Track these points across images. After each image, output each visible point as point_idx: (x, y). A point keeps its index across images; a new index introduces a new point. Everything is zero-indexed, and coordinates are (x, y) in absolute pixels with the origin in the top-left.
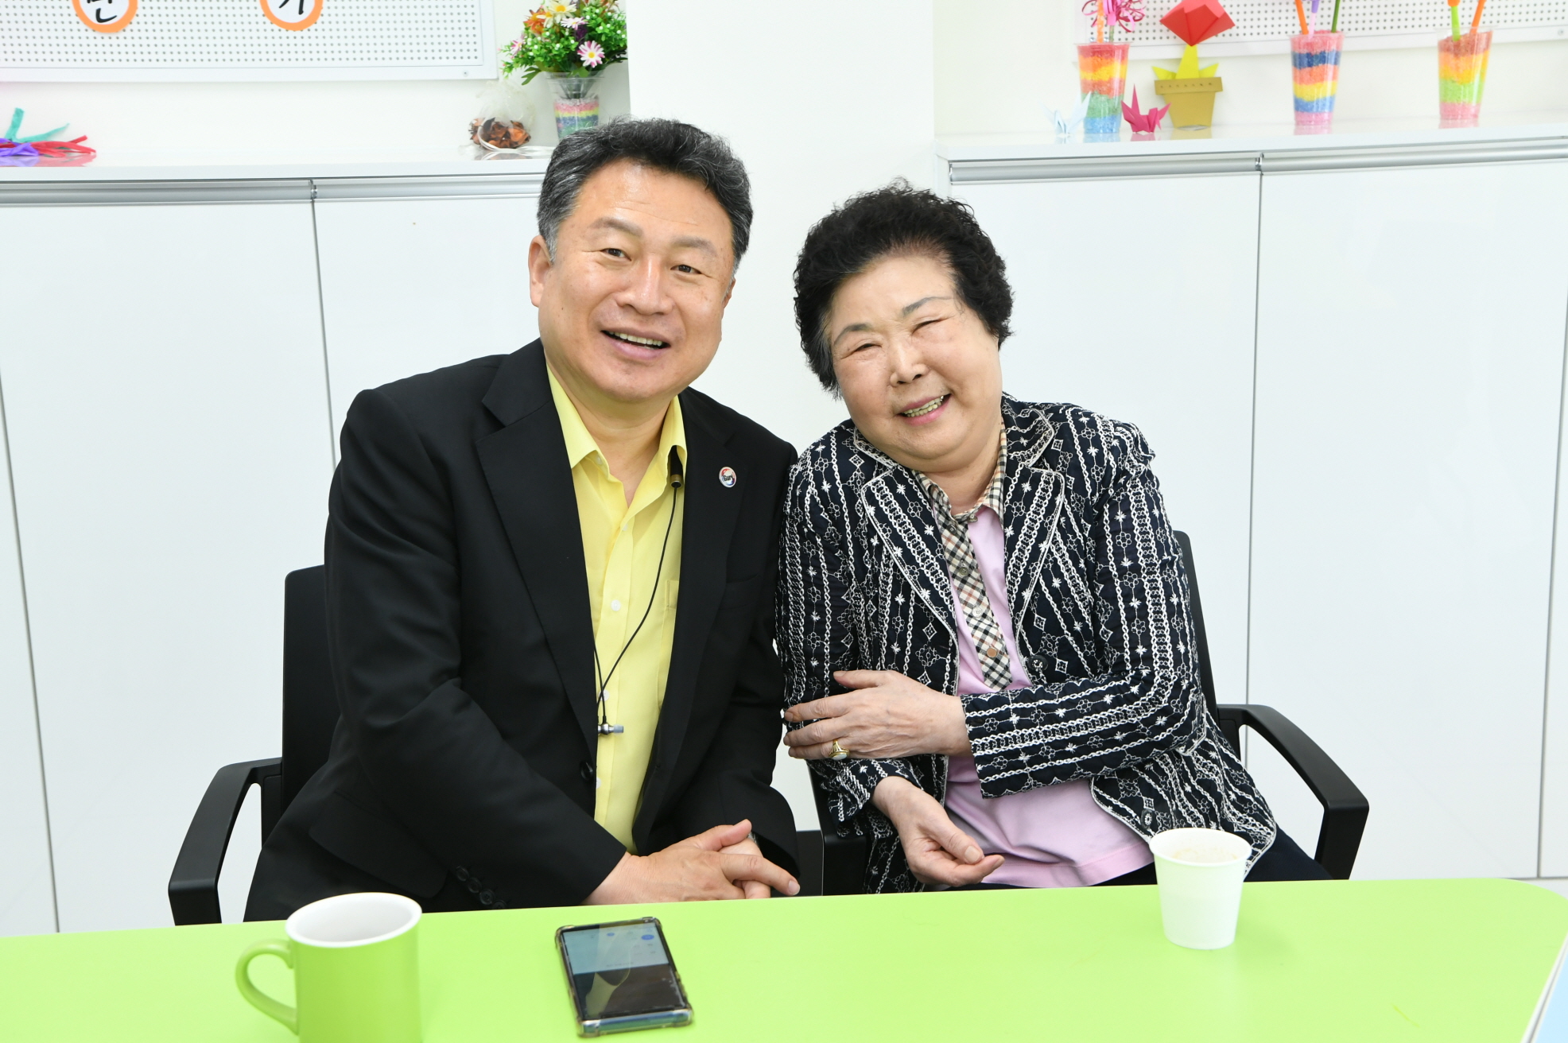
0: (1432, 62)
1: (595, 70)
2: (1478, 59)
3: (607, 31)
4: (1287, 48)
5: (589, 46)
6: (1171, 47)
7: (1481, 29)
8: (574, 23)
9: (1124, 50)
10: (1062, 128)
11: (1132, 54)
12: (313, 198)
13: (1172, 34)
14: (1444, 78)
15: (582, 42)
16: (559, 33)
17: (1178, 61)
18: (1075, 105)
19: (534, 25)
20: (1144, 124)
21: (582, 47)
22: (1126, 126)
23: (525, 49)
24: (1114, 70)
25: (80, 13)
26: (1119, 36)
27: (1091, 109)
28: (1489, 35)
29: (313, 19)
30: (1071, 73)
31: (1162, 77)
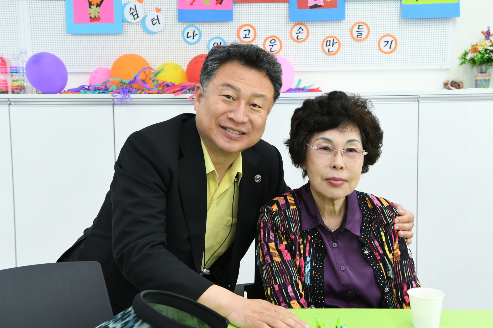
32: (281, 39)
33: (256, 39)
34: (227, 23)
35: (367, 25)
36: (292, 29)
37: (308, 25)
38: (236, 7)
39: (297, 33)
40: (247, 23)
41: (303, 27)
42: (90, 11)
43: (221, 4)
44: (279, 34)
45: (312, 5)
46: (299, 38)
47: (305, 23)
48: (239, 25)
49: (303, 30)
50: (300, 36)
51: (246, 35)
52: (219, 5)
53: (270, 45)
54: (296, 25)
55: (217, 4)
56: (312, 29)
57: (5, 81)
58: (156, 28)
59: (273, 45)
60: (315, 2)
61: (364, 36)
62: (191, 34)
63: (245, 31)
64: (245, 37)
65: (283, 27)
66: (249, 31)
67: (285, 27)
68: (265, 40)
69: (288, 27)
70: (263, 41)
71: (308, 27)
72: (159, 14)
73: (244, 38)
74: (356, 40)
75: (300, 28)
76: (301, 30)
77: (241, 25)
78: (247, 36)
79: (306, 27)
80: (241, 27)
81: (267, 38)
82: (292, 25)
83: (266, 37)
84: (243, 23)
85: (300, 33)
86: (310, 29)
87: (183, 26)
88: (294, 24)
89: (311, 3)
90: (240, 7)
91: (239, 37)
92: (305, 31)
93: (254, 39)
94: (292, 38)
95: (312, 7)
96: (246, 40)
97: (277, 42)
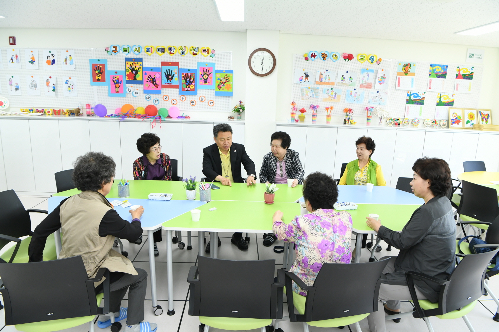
0: (326, 117)
1: (241, 112)
2: (330, 117)
3: (243, 108)
4: (312, 114)
6: (300, 113)
7: (331, 114)
8: (240, 107)
9: (295, 113)
10: (288, 121)
11: (296, 114)
12: (213, 124)
14: (327, 119)
15: (240, 109)
16: (238, 108)
17: (301, 115)
18: (290, 118)
19: (236, 107)
20: (297, 121)
22: (295, 121)
23: (235, 110)
24: (294, 115)
25: (191, 104)
26: (295, 112)
27: (291, 119)
28: (331, 115)
29: (213, 105)
30: (290, 115)
31: (299, 116)
34: (160, 94)
35: (204, 97)
38: (162, 89)
40: (166, 94)
41: (184, 97)
42: (116, 89)
44: (176, 98)
50: (183, 99)
51: (165, 98)
55: (156, 88)
56: (187, 97)
57: (90, 111)
58: (137, 95)
59: (174, 102)
61: (203, 100)
62: (148, 97)
66: (167, 97)
69: (179, 96)
72: (138, 91)
74: (201, 101)
79: (185, 96)
80: (164, 96)
81: (172, 100)
84: (164, 94)
87: (145, 95)
88: (181, 95)
90: (164, 89)
91: (163, 99)
92: (185, 98)
93: (168, 100)
94: (181, 100)
95: (186, 90)
96: (165, 100)
97: (176, 101)
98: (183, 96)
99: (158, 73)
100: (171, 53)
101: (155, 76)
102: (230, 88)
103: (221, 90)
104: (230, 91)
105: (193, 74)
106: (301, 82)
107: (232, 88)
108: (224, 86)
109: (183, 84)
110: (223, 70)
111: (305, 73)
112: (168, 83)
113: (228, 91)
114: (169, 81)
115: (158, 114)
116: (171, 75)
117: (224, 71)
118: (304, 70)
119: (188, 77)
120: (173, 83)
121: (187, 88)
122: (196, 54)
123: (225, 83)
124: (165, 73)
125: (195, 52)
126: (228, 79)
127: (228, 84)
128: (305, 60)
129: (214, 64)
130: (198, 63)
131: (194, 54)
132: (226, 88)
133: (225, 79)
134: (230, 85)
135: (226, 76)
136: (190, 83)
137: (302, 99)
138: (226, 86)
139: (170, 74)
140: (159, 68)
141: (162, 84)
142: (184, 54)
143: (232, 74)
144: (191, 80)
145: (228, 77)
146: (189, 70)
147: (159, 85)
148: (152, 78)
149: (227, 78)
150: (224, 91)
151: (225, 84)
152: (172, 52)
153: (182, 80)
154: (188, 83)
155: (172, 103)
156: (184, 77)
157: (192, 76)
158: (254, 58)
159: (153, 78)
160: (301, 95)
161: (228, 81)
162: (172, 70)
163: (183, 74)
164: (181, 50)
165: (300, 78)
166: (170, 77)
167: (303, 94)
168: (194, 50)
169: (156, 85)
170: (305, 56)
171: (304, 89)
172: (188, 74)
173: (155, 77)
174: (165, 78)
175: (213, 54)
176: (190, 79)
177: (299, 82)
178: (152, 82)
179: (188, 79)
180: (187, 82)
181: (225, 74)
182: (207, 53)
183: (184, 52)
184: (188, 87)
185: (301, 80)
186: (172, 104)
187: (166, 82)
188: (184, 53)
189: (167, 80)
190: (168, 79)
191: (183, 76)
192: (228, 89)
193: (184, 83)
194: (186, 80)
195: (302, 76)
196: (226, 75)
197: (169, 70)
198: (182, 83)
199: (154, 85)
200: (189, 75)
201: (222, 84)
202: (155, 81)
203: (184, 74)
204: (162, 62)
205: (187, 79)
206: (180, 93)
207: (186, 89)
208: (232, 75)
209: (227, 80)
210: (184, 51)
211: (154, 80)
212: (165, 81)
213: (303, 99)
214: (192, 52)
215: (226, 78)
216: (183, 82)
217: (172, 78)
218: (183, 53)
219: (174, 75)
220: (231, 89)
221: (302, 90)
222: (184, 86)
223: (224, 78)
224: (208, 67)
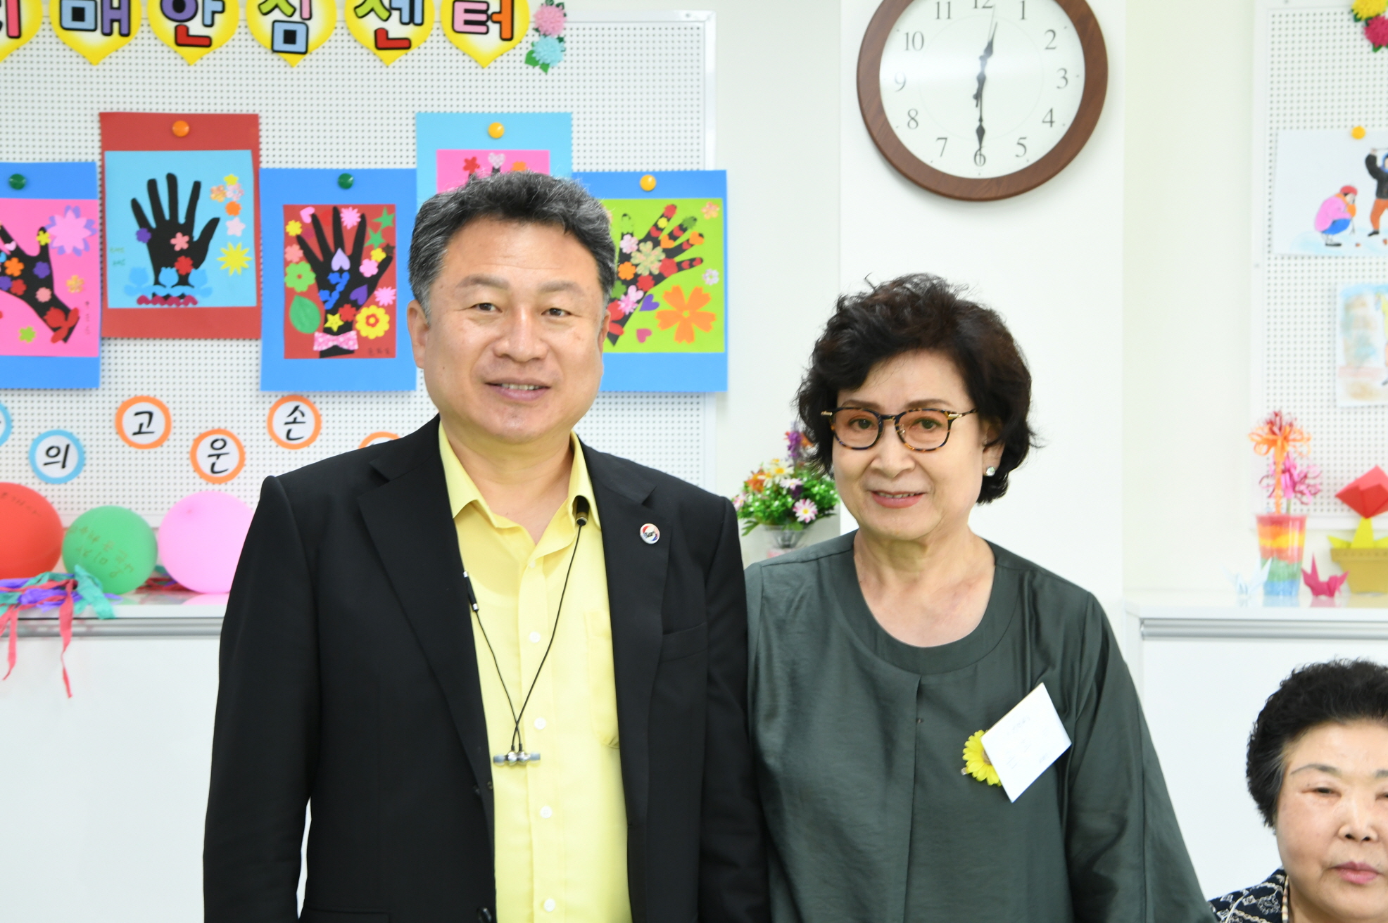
1: (806, 524)
3: (821, 492)
5: (804, 503)
6: (1346, 519)
8: (792, 483)
9: (1301, 522)
10: (1243, 590)
11: (1309, 524)
13: (1346, 507)
15: (798, 500)
16: (777, 491)
17: (1353, 531)
18: (1256, 571)
19: (755, 484)
20: (1324, 589)
21: (797, 504)
22: (1305, 591)
23: (745, 504)
24: (1291, 539)
26: (1296, 509)
27: (1272, 574)
30: (1251, 542)
31: (1337, 545)
32: (241, 438)
33: (171, 437)
34: (88, 393)
36: (273, 410)
37: (317, 399)
38: (112, 348)
39: (287, 423)
40: (145, 393)
41: (303, 407)
43: (66, 339)
44: (235, 424)
45: (324, 348)
46: (292, 436)
47: (308, 396)
48: (120, 399)
49: (303, 415)
50: (296, 431)
51: (141, 425)
52: (61, 343)
53: (210, 456)
54: (284, 400)
55: (54, 340)
56: (330, 412)
59: (218, 456)
60: (333, 341)
63: (137, 414)
64: (139, 433)
65: (248, 406)
66: (151, 414)
67: (255, 406)
68: (198, 441)
69: (261, 406)
70: (191, 443)
71: (318, 406)
73: (135, 434)
75: (296, 408)
76: (297, 414)
77: (126, 398)
78: (144, 429)
79: (312, 406)
80: (126, 405)
81: (202, 436)
82: (274, 400)
83: (198, 432)
84: (133, 394)
85: (295, 422)
86: (323, 412)
88: (279, 397)
89: (323, 342)
90: (125, 348)
91: (120, 431)
92: (309, 416)
93: (165, 437)
94: (274, 436)
95: (324, 354)
96: (140, 439)
97: (231, 447)
98: (290, 406)
99: (70, 214)
100: (184, 39)
101: (43, 239)
102: (706, 321)
103: (627, 342)
104: (704, 343)
105: (377, 210)
106: (1336, 238)
107: (717, 325)
108: (648, 304)
109: (297, 301)
110: (639, 175)
111: (1371, 161)
112: (162, 292)
113: (684, 348)
114: (169, 275)
115: (60, 568)
116: (188, 228)
117: (649, 182)
118: (1358, 134)
119: (339, 243)
120: (208, 292)
121: (328, 331)
122: (404, 44)
123: (658, 279)
124: (136, 206)
125: (395, 29)
126: (680, 249)
127: (687, 293)
128: (1367, 45)
129: (562, 122)
130: (425, 123)
131: (383, 41)
132: (665, 321)
133: (656, 243)
134: (700, 297)
135: (663, 223)
136: (359, 293)
137: (1356, 395)
138: (664, 306)
139: (182, 219)
140: (87, 166)
141: (112, 304)
142: (300, 46)
143: (719, 201)
144: (368, 268)
145: (682, 228)
146: (344, 180)
147: (82, 315)
148: (18, 253)
149: (672, 236)
150: (650, 346)
151: (657, 292)
152: (195, 27)
153: (287, 263)
154: (340, 288)
155: (197, 469)
156: (300, 240)
157: (376, 227)
158: (910, 40)
159: (33, 251)
160: (1341, 360)
161: (680, 267)
162: (197, 186)
163: (292, 213)
164: (277, 15)
165: (1327, 205)
166: (180, 242)
167: (1364, 343)
168: (390, 9)
169: (53, 313)
170: (1366, 13)
171: (1370, 299)
172: (336, 213)
173: (45, 249)
174: (140, 255)
175: (552, 40)
176: (356, 259)
177: (1320, 239)
178: (20, 287)
179: (340, 261)
180: (333, 278)
181: (660, 205)
182: (494, 28)
183: (300, 31)
184: (335, 322)
185: (1338, 226)
186: (202, 475)
187: (148, 288)
188: (300, 38)
189: (157, 272)
190: (161, 255)
191: (294, 229)
192: (685, 334)
193: (302, 294)
194: (322, 269)
195: (1347, 191)
196: (669, 213)
197: (172, 180)
198: (290, 294)
199: (41, 310)
200: (350, 219)
201: (632, 289)
202: (48, 282)
203: (306, 215)
204: (108, 120)
205: (329, 256)
206: (268, 381)
207: (324, 342)
208: (716, 213)
209: (670, 253)
210: (296, 18)
211: (40, 270)
212: (136, 274)
213: (1362, 392)
214: (373, 23)
215: (663, 236)
216: (291, 282)
217: (198, 252)
218: (290, 37)
219: (214, 223)
220: (707, 328)
221: (1348, 307)
222: (306, 316)
223: (652, 238)
224: (509, 154)
